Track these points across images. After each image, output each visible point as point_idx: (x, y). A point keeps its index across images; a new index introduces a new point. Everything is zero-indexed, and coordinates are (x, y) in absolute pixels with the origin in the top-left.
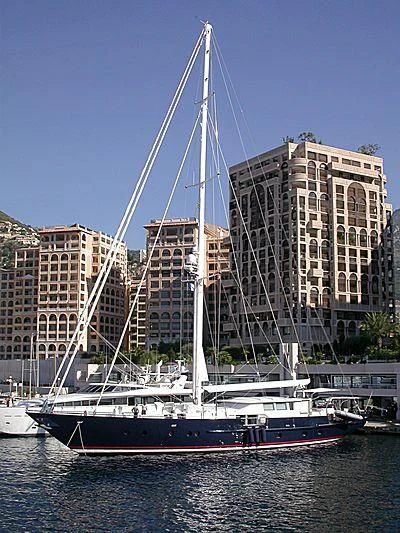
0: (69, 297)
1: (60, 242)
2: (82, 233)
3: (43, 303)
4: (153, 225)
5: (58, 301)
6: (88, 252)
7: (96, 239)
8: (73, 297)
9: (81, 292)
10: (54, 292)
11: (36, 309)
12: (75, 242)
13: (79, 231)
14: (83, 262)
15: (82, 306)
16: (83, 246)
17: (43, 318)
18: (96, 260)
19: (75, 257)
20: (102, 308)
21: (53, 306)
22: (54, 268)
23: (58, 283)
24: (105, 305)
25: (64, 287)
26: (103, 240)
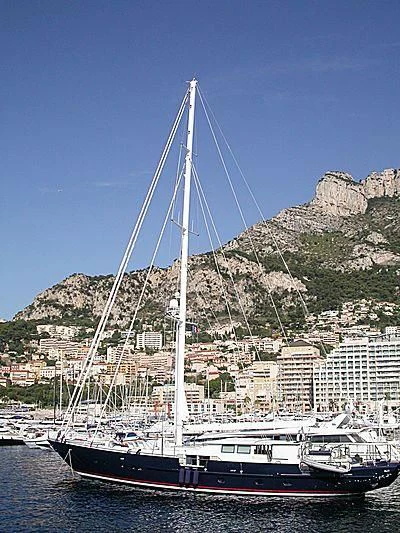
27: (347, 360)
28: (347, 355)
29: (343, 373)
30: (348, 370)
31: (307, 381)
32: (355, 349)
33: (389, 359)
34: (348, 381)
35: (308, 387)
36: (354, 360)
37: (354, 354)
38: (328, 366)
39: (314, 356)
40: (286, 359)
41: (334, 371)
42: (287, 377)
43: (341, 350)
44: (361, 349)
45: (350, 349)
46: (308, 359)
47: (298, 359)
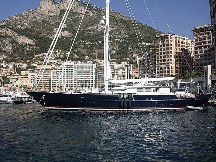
1: (162, 40)
2: (170, 36)
3: (158, 63)
4: (195, 29)
5: (163, 62)
6: (173, 43)
7: (176, 38)
8: (168, 60)
9: (171, 58)
10: (161, 59)
11: (155, 66)
12: (167, 39)
13: (168, 35)
14: (171, 47)
15: (171, 63)
16: (171, 41)
17: (158, 69)
18: (176, 46)
19: (168, 45)
20: (180, 64)
21: (161, 64)
22: (161, 50)
23: (163, 55)
24: (181, 62)
25: (164, 57)
26: (179, 38)
27: (66, 71)
28: (66, 69)
29: (63, 76)
30: (65, 75)
31: (48, 79)
32: (69, 67)
33: (82, 71)
34: (65, 79)
36: (68, 71)
37: (68, 69)
38: (57, 73)
39: (51, 69)
40: (39, 70)
41: (60, 75)
42: (39, 77)
44: (71, 67)
45: (67, 67)
46: (48, 70)
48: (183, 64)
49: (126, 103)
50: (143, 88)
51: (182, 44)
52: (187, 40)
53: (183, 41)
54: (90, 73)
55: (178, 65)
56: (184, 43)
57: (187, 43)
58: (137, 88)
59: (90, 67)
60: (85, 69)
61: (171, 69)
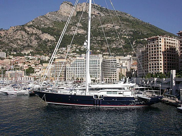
0: (157, 58)
1: (153, 41)
2: (159, 38)
3: (150, 60)
4: (179, 33)
5: (154, 59)
6: (162, 44)
7: (165, 39)
8: (158, 58)
9: (160, 56)
10: (152, 57)
11: (148, 62)
12: (158, 41)
13: (158, 37)
14: (160, 47)
15: (161, 60)
16: (160, 42)
17: (150, 65)
18: (165, 46)
19: (158, 45)
20: (168, 61)
21: (153, 61)
22: (152, 49)
23: (154, 54)
24: (169, 60)
25: (155, 55)
26: (167, 39)
27: (78, 64)
28: (78, 62)
29: (76, 68)
30: (78, 67)
31: (64, 71)
32: (80, 61)
34: (78, 71)
35: (64, 72)
36: (80, 64)
37: (80, 62)
38: (71, 66)
40: (57, 63)
41: (73, 67)
42: (57, 69)
43: (76, 61)
44: (82, 61)
45: (79, 61)
47: (61, 63)
48: (170, 61)
49: (98, 102)
50: (111, 91)
51: (170, 45)
52: (174, 41)
53: (171, 42)
54: (98, 66)
55: (166, 62)
56: (172, 44)
57: (174, 43)
58: (107, 91)
59: (98, 61)
60: (93, 63)
61: (160, 65)
